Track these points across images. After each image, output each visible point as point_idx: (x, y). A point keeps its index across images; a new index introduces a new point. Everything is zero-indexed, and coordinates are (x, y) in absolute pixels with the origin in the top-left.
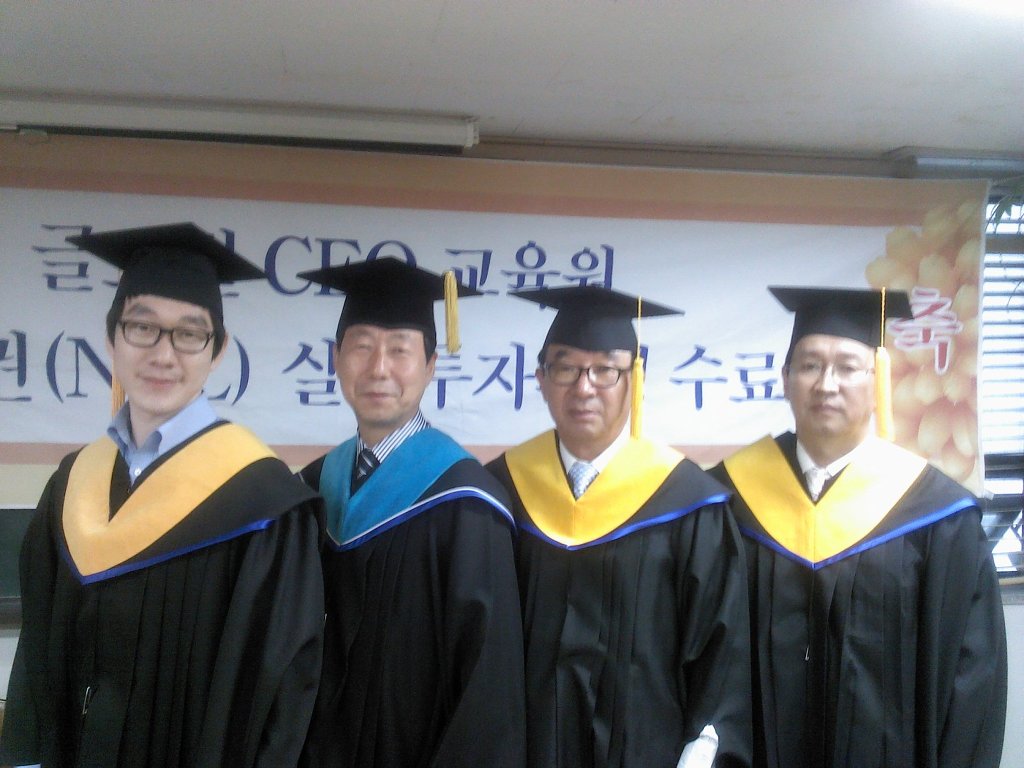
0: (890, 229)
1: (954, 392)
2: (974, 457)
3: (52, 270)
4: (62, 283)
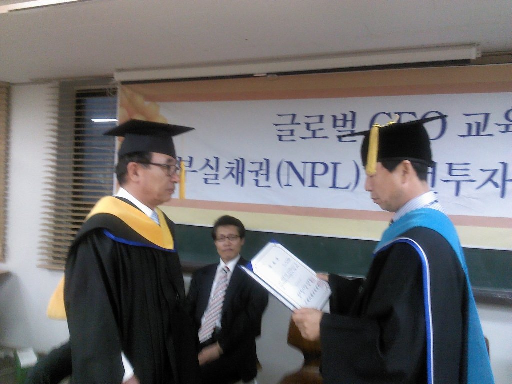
3: (280, 133)
4: (284, 138)
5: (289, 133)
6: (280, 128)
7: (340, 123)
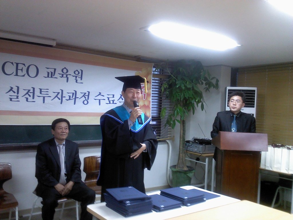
0: (136, 71)
1: (146, 103)
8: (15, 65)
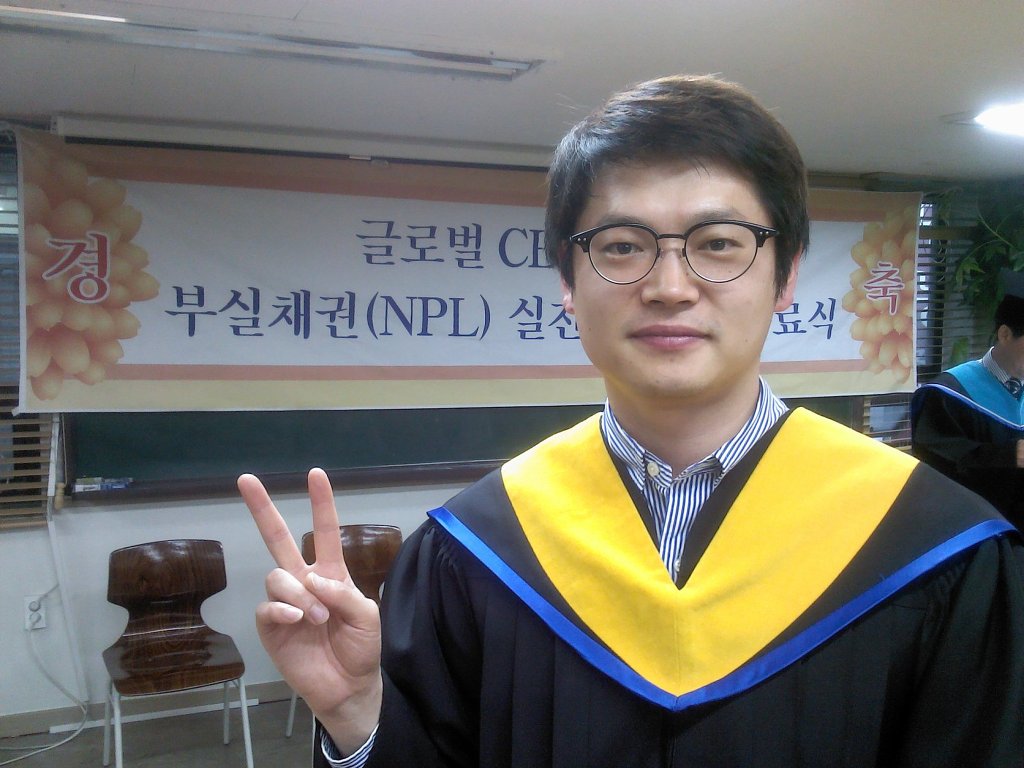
0: (865, 224)
1: (899, 327)
2: (910, 368)
3: (369, 251)
4: (375, 259)
5: (384, 251)
6: (368, 242)
7: (459, 240)
8: (531, 236)
